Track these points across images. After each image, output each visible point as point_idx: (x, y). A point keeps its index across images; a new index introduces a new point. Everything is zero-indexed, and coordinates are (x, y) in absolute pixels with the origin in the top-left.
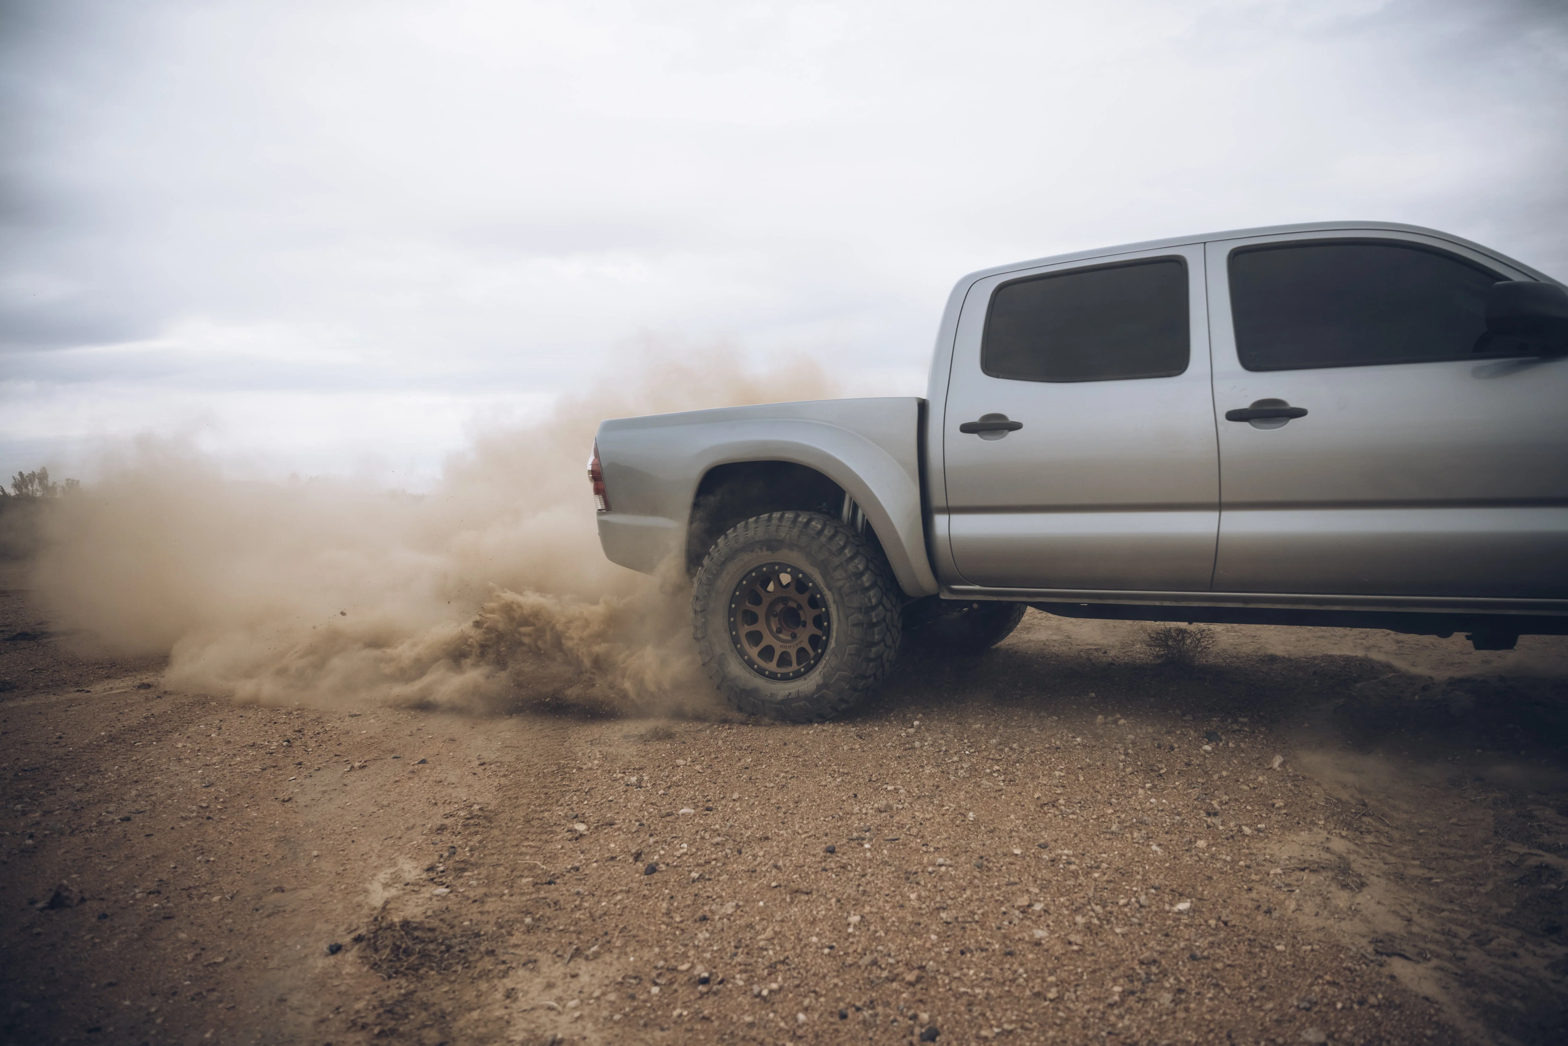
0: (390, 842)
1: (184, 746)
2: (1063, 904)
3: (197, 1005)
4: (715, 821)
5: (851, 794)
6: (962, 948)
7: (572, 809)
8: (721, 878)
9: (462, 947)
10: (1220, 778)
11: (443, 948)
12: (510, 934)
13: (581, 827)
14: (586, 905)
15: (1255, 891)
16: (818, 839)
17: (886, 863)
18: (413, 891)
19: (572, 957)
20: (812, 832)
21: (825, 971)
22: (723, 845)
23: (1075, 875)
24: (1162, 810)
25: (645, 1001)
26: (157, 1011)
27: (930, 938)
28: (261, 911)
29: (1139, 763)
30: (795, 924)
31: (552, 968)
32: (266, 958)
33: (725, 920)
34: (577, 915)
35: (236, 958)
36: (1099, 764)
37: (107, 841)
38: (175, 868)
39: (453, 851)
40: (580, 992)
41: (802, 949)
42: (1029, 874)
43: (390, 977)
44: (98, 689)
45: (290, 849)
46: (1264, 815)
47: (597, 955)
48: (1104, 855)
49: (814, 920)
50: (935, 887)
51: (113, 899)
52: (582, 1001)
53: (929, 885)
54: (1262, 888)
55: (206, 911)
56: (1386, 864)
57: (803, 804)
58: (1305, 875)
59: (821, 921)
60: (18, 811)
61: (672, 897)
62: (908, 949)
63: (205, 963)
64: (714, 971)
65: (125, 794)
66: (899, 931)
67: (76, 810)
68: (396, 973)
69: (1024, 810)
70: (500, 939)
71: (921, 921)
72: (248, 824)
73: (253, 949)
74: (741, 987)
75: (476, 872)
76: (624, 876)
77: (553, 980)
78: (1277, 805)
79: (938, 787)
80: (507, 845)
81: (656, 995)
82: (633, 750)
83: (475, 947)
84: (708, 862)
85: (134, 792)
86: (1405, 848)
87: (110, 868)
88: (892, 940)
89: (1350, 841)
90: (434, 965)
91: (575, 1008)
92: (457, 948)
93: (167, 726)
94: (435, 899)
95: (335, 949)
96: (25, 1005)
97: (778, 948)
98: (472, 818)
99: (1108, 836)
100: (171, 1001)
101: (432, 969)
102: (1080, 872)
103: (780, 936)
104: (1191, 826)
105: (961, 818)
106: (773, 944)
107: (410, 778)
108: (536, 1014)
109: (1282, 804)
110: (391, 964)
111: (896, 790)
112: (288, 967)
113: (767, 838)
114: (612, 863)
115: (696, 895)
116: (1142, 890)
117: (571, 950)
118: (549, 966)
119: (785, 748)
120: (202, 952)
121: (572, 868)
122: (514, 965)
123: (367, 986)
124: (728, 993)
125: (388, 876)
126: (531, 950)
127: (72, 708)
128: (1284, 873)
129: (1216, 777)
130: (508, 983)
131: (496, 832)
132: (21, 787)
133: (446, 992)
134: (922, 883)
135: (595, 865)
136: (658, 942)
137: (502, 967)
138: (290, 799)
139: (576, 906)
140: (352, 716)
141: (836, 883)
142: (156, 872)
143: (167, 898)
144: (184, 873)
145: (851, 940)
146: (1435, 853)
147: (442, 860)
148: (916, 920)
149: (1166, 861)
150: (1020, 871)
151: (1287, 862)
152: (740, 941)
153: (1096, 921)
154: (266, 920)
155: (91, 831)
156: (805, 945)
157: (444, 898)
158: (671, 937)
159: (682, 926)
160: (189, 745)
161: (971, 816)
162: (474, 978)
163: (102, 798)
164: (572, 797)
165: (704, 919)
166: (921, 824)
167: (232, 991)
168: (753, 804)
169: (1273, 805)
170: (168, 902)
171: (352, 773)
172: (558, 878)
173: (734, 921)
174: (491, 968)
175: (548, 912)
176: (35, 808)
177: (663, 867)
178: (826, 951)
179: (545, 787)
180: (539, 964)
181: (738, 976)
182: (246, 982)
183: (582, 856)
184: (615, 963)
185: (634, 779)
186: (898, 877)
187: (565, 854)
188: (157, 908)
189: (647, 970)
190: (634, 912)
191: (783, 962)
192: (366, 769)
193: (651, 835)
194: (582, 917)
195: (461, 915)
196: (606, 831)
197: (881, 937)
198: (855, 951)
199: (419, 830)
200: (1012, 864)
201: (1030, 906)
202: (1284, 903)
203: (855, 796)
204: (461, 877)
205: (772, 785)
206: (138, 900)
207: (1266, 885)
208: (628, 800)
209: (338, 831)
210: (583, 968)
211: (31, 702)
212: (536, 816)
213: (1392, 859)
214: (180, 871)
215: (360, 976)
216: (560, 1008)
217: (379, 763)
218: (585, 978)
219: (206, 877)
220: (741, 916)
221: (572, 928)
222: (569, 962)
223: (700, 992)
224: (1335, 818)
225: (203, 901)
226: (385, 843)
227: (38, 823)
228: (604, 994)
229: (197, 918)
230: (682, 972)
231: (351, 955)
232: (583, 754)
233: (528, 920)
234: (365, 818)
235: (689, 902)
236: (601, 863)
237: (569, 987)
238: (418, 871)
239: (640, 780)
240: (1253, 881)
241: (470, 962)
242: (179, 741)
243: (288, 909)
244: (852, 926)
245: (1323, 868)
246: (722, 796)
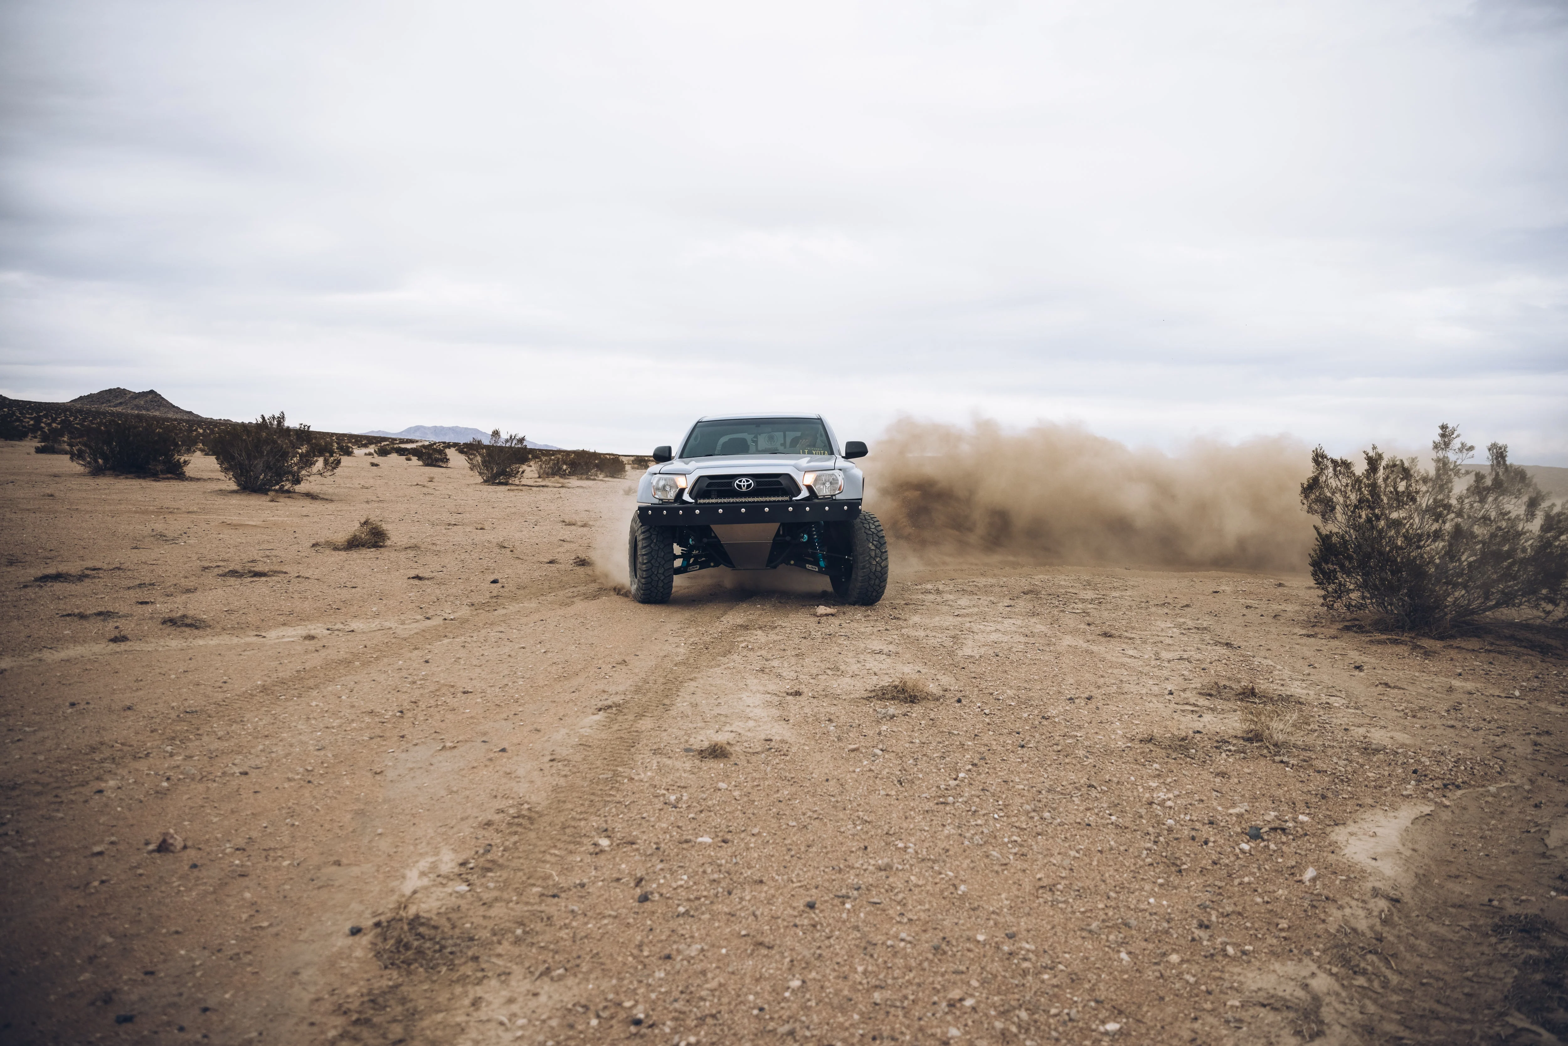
0: (443, 829)
1: (317, 705)
2: (994, 1003)
3: (232, 964)
4: (723, 856)
5: (862, 846)
6: (876, 1033)
7: (606, 821)
8: (703, 917)
9: (454, 949)
10: (1240, 884)
11: (437, 947)
12: (499, 943)
13: (604, 842)
14: (574, 924)
15: (1200, 1021)
16: (808, 890)
17: (856, 928)
18: (441, 884)
19: (541, 975)
20: (805, 883)
21: (746, 1032)
22: (719, 882)
23: (1025, 973)
24: (1155, 914)
25: (581, 1032)
26: (201, 965)
27: (852, 1016)
28: (315, 882)
29: (1164, 854)
30: (742, 978)
31: (520, 983)
32: (300, 929)
33: (685, 963)
34: (563, 934)
35: (278, 925)
36: (1122, 848)
37: (224, 792)
38: (266, 827)
39: (488, 848)
40: (534, 1012)
41: (736, 1005)
42: (980, 964)
43: (386, 967)
44: (273, 635)
45: (363, 823)
46: (1260, 936)
47: (561, 978)
48: (1067, 956)
49: (761, 977)
50: (885, 962)
51: (208, 850)
52: (530, 1021)
53: (880, 960)
54: (1211, 1019)
55: (274, 874)
56: (1362, 1013)
57: (814, 849)
58: (1262, 1012)
59: (766, 979)
60: (167, 752)
61: (651, 930)
62: (828, 1024)
63: (254, 925)
64: (651, 1013)
65: (252, 747)
66: (831, 1004)
67: (211, 758)
68: (392, 964)
69: (1019, 890)
70: (489, 946)
71: (854, 997)
72: (339, 792)
73: (294, 918)
74: (665, 1034)
75: (498, 874)
76: (620, 901)
77: (516, 995)
78: (1280, 926)
79: (947, 851)
80: (536, 850)
81: (593, 1028)
82: (688, 765)
83: (465, 950)
84: (698, 898)
85: (261, 747)
86: (1395, 998)
87: (215, 820)
88: (819, 1013)
89: (1337, 980)
90: (424, 962)
91: (522, 1027)
92: (449, 950)
93: (311, 683)
94: (455, 895)
95: (356, 931)
96: (109, 940)
97: (716, 1000)
98: (518, 817)
99: (1084, 934)
100: (214, 958)
101: (422, 966)
102: (1031, 971)
103: (722, 989)
104: (1175, 936)
105: (952, 889)
106: (714, 996)
107: (486, 766)
108: (489, 1026)
109: (1286, 926)
110: (391, 955)
111: (906, 848)
112: (313, 941)
113: (761, 882)
114: (615, 884)
115: (673, 931)
116: (1082, 1002)
117: (542, 968)
118: (519, 981)
119: (826, 784)
120: (256, 914)
121: (580, 884)
122: (490, 974)
123: (366, 972)
124: (652, 1038)
125: (428, 865)
126: (510, 961)
127: (246, 653)
128: (1243, 1006)
129: (1236, 882)
130: (479, 991)
131: (532, 835)
132: (178, 728)
133: (425, 991)
134: (875, 956)
135: (600, 884)
136: (619, 973)
137: (480, 974)
138: (382, 772)
139: (565, 925)
140: (464, 693)
141: (799, 941)
142: (250, 830)
143: (250, 856)
144: (270, 833)
145: (783, 1005)
146: (1424, 1009)
147: (476, 857)
148: (850, 995)
149: (1126, 972)
150: (973, 959)
151: (1254, 994)
152: (687, 987)
153: (1014, 1029)
154: (316, 892)
155: (215, 781)
156: (741, 1002)
157: (462, 896)
158: (632, 971)
159: (647, 961)
160: (321, 704)
161: (963, 888)
162: (453, 981)
163: (235, 748)
164: (611, 809)
165: (668, 957)
166: (910, 890)
167: (263, 956)
168: (768, 842)
169: (1277, 925)
170: (249, 860)
171: (442, 752)
172: (565, 891)
173: (693, 964)
174: (470, 973)
175: (539, 926)
176: (181, 751)
177: (656, 897)
178: (755, 1012)
179: (593, 794)
180: (512, 977)
181: (669, 1023)
182: (276, 950)
183: (594, 873)
184: (575, 988)
185: (673, 798)
186: (857, 946)
187: (581, 867)
188: (237, 865)
189: (598, 1000)
190: (612, 938)
191: (713, 1016)
192: (456, 750)
193: (662, 861)
194: (565, 936)
195: (466, 916)
196: (625, 850)
197: (811, 1007)
198: (780, 1017)
199: (470, 821)
200: (969, 950)
201: (961, 1000)
202: (1222, 1039)
203: (866, 848)
204: (484, 877)
205: (794, 824)
206: (226, 854)
207: (1216, 1017)
208: (659, 819)
209: (407, 812)
210: (546, 987)
211: (218, 642)
212: (573, 823)
213: (1371, 1008)
214: (269, 830)
215: (364, 962)
216: (509, 1025)
217: (469, 745)
218: (543, 998)
219: (286, 840)
220: (701, 961)
221: (552, 947)
222: (536, 979)
223: (630, 1032)
224: (1335, 951)
225: (275, 864)
226: (439, 830)
227: (178, 767)
228: (550, 1018)
229: (265, 879)
230: (625, 1008)
231: (365, 940)
232: (642, 763)
233: (519, 932)
234: (433, 802)
235: (663, 937)
236: (606, 883)
237: (526, 1004)
238: (451, 865)
239: (678, 800)
240: (1204, 1010)
241: (454, 965)
242: (315, 699)
243: (337, 884)
244: (790, 990)
245: (1288, 1008)
246: (743, 828)
